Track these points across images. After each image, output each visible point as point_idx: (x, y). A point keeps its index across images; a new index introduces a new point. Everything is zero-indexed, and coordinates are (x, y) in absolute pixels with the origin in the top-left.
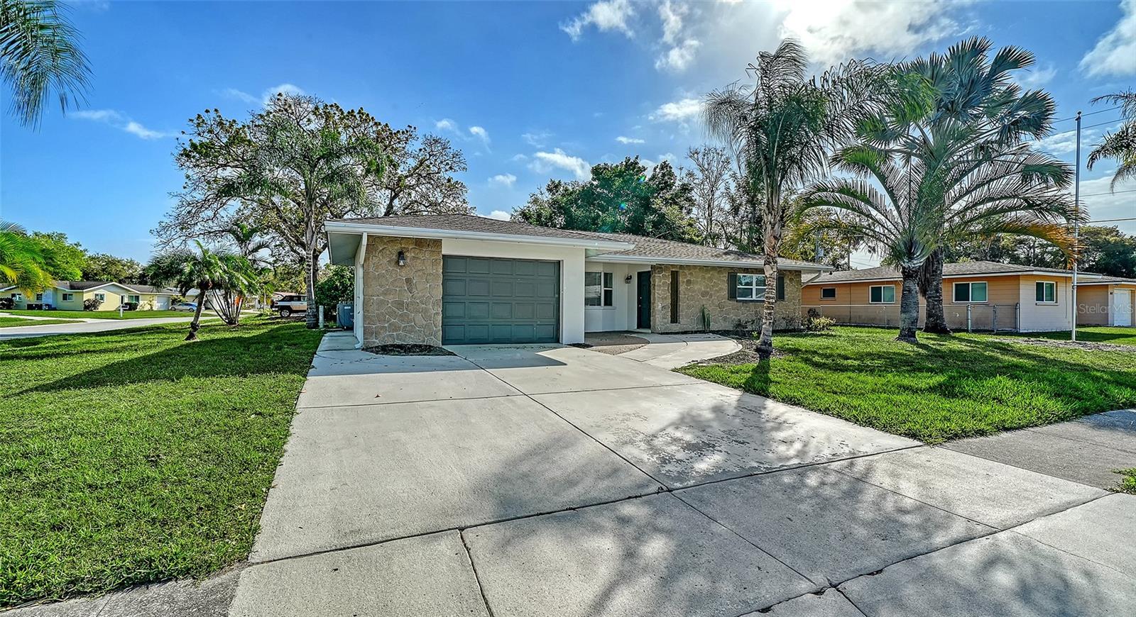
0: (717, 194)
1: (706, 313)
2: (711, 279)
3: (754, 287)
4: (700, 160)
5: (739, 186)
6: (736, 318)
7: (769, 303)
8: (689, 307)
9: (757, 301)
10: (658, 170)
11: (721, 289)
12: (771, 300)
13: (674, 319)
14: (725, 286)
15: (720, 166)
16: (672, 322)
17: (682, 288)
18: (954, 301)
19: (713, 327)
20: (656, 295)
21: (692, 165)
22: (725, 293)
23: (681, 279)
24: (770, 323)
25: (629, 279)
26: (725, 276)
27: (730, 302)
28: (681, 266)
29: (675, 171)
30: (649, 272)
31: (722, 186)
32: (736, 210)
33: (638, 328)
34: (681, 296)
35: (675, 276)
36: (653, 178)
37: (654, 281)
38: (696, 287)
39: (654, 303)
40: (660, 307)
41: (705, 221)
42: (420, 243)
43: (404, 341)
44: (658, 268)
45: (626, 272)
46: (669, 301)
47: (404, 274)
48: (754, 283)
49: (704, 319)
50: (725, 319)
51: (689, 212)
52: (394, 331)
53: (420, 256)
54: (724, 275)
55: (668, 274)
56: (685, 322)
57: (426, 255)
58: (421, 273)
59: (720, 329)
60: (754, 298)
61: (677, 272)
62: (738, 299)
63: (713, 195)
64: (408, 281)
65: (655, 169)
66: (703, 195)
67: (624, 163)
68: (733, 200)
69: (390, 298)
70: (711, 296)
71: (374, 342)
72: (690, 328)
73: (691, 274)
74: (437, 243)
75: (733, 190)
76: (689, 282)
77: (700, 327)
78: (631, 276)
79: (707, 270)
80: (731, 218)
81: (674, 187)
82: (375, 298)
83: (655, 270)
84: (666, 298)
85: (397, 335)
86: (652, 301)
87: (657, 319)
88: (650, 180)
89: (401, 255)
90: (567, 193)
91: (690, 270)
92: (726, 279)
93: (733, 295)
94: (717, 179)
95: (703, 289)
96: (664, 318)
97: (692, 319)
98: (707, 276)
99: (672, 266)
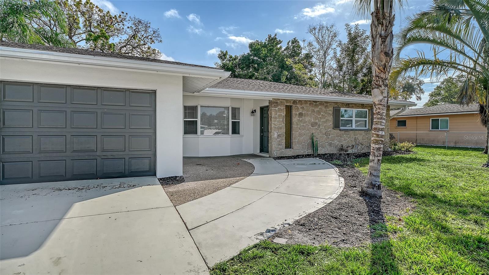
0: (328, 58)
1: (315, 139)
2: (319, 112)
3: (354, 119)
4: (317, 34)
5: (343, 50)
6: (340, 144)
7: (378, 135)
8: (300, 135)
9: (356, 130)
10: (290, 44)
11: (327, 120)
12: (380, 133)
13: (289, 145)
14: (331, 118)
15: (330, 38)
16: (286, 147)
17: (295, 119)
18: (431, 129)
19: (321, 151)
20: (273, 125)
21: (311, 38)
22: (331, 124)
23: (294, 112)
24: (379, 160)
25: (253, 112)
26: (330, 110)
27: (334, 131)
28: (295, 102)
29: (302, 44)
30: (268, 107)
31: (331, 52)
32: (340, 67)
33: (261, 152)
34: (294, 126)
35: (289, 109)
36: (287, 48)
37: (271, 114)
38: (307, 119)
39: (271, 132)
40: (276, 135)
41: (320, 76)
44: (275, 102)
45: (251, 107)
46: (284, 130)
48: (354, 116)
49: (314, 145)
50: (330, 145)
51: (310, 71)
54: (330, 108)
55: (283, 108)
56: (298, 148)
59: (327, 153)
60: (354, 127)
61: (291, 106)
62: (341, 128)
63: (325, 59)
65: (288, 43)
66: (319, 60)
67: (268, 39)
68: (339, 61)
70: (319, 125)
72: (301, 152)
73: (303, 108)
75: (338, 54)
76: (301, 115)
77: (310, 152)
78: (255, 111)
79: (316, 105)
80: (337, 73)
81: (300, 55)
83: (271, 105)
84: (281, 128)
86: (270, 131)
87: (273, 146)
88: (284, 50)
90: (232, 59)
91: (302, 104)
92: (331, 112)
93: (336, 126)
94: (328, 48)
95: (312, 120)
96: (280, 145)
97: (303, 145)
98: (316, 110)
99: (287, 101)
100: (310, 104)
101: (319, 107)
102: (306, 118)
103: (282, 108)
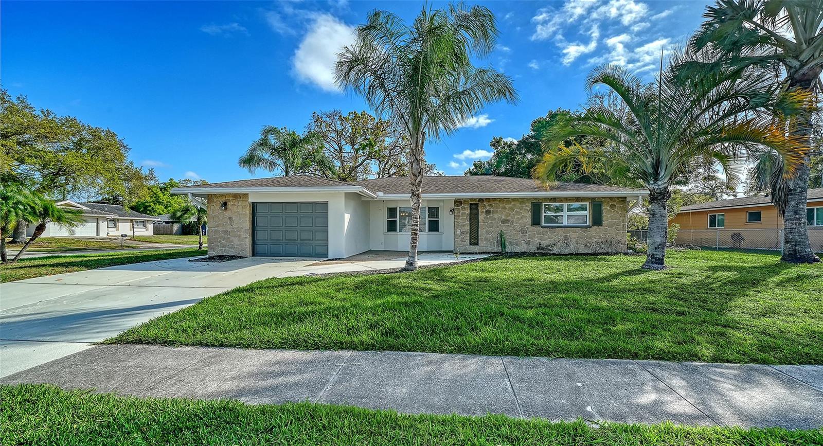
2: (512, 209)
3: (565, 214)
8: (488, 232)
9: (570, 227)
11: (524, 217)
13: (474, 242)
14: (528, 214)
16: (471, 244)
17: (481, 217)
20: (456, 223)
22: (528, 220)
23: (480, 210)
25: (451, 211)
26: (529, 206)
27: (533, 228)
28: (481, 200)
34: (480, 224)
35: (474, 207)
39: (454, 229)
40: (459, 232)
42: (236, 196)
43: (228, 253)
44: (457, 202)
46: (468, 228)
47: (228, 214)
48: (565, 211)
50: (528, 243)
52: (223, 247)
53: (236, 203)
54: (527, 204)
56: (485, 245)
57: (240, 203)
58: (236, 214)
60: (564, 224)
61: (476, 204)
62: (543, 225)
64: (230, 218)
69: (220, 229)
70: (512, 222)
71: (213, 254)
72: (489, 249)
73: (491, 205)
74: (246, 195)
76: (488, 212)
77: (499, 249)
78: (453, 209)
79: (508, 202)
82: (213, 229)
83: (455, 204)
84: (464, 226)
85: (225, 250)
89: (225, 204)
91: (489, 202)
92: (529, 208)
93: (536, 221)
95: (503, 217)
96: (463, 241)
97: (491, 242)
98: (507, 206)
99: (471, 200)
100: (500, 201)
101: (512, 203)
102: (495, 215)
103: (466, 207)
